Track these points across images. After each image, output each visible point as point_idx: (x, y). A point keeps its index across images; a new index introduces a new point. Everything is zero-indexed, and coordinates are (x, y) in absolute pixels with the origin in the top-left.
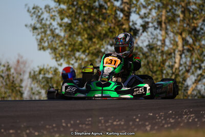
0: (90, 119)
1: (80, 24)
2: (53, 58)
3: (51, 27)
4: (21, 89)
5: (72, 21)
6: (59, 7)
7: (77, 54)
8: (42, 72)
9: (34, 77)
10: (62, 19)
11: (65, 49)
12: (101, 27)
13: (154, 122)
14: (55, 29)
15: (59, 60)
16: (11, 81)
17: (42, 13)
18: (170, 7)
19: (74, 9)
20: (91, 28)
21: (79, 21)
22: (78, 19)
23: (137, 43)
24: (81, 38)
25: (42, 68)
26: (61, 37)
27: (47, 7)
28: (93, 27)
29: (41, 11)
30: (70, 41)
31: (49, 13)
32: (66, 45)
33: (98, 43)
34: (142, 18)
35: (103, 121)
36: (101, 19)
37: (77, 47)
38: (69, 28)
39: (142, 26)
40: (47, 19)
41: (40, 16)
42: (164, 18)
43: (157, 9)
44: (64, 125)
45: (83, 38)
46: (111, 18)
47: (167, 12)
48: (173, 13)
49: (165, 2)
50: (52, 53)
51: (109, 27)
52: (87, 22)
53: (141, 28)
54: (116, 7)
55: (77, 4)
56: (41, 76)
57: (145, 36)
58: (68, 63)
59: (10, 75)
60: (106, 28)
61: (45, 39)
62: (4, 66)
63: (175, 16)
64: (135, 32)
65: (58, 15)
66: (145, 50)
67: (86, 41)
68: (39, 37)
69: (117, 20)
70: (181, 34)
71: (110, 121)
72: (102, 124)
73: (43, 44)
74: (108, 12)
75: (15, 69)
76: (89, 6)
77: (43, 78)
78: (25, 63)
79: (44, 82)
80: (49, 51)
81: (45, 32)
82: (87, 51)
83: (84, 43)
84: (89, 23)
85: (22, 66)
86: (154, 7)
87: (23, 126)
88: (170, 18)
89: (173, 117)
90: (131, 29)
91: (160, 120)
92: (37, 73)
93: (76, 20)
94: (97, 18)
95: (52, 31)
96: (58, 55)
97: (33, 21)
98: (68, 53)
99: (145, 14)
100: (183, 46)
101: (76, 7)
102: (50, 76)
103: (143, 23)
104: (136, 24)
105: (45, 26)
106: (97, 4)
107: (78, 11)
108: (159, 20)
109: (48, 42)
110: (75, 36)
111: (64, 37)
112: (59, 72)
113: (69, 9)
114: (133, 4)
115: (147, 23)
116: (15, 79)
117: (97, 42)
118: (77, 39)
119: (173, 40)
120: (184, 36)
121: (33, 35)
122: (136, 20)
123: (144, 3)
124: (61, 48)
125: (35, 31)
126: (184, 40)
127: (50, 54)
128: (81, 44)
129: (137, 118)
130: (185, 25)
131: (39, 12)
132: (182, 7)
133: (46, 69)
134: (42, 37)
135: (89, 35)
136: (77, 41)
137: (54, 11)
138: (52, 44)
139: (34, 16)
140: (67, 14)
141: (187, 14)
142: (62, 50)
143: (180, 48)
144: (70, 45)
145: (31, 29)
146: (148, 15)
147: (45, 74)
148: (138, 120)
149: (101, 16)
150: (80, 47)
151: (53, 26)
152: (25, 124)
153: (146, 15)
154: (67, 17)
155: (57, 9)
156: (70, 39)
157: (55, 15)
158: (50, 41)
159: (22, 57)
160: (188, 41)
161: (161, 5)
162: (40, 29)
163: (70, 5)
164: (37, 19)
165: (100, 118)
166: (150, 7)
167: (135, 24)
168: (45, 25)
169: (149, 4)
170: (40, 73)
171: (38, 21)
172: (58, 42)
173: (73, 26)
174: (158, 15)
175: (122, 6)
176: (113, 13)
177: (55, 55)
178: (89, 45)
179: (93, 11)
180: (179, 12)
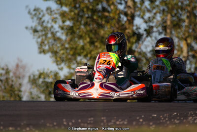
0: (92, 119)
1: (82, 27)
2: (54, 62)
3: (52, 30)
4: (20, 93)
5: (74, 24)
6: (61, 9)
7: (79, 58)
8: (42, 76)
9: (33, 81)
10: (64, 22)
11: (66, 52)
12: (104, 31)
13: (158, 122)
14: (56, 32)
15: (60, 64)
16: (10, 85)
17: (43, 15)
18: (175, 11)
19: (76, 11)
20: (93, 31)
21: (81, 24)
22: (81, 22)
23: (140, 48)
24: (83, 42)
25: (42, 72)
26: (62, 40)
27: (48, 9)
28: (96, 31)
29: (42, 13)
30: (71, 44)
31: (51, 15)
32: (67, 49)
33: (100, 48)
34: (146, 22)
35: (105, 121)
36: (103, 22)
37: (78, 51)
38: (70, 31)
39: (145, 30)
40: (48, 22)
41: (41, 19)
42: (169, 23)
43: (162, 13)
44: (65, 123)
45: (85, 42)
46: (114, 21)
47: (172, 16)
48: (178, 17)
49: (170, 6)
50: (53, 56)
51: (112, 31)
52: (89, 25)
53: (145, 33)
54: (120, 10)
55: (80, 6)
56: (41, 80)
57: (149, 41)
58: (69, 67)
59: (9, 78)
60: (109, 31)
61: (46, 42)
62: (3, 69)
63: (180, 20)
64: (139, 37)
65: (59, 18)
66: (149, 55)
67: (88, 45)
68: (40, 40)
69: (120, 24)
70: (186, 40)
71: (113, 121)
72: (104, 123)
73: (43, 47)
74: (111, 15)
75: (15, 73)
76: (92, 9)
77: (43, 82)
78: (24, 67)
79: (44, 86)
80: (49, 54)
81: (46, 35)
82: (89, 56)
83: (85, 47)
84: (91, 26)
85: (21, 70)
86: (159, 11)
87: (22, 124)
88: (175, 23)
89: (178, 118)
90: (134, 34)
91: (164, 121)
92: (36, 77)
93: (78, 23)
94: (100, 21)
95: (53, 34)
96: (58, 59)
97: (34, 23)
98: (69, 57)
99: (149, 18)
100: (188, 52)
101: (78, 10)
102: (50, 80)
103: (147, 28)
104: (140, 28)
105: (45, 29)
106: (100, 7)
107: (81, 14)
108: (164, 25)
109: (49, 46)
110: (76, 39)
111: (66, 41)
112: (60, 77)
113: (71, 11)
114: (137, 7)
115: (152, 27)
116: (13, 83)
117: (99, 46)
118: (78, 43)
119: (177, 45)
120: (189, 41)
121: (34, 38)
122: (140, 25)
123: (149, 7)
124: (62, 52)
125: (36, 34)
126: (189, 45)
127: (51, 57)
128: (83, 48)
129: (140, 119)
130: (191, 31)
131: (40, 14)
132: (188, 11)
133: (46, 74)
134: (42, 39)
135: (91, 38)
136: (79, 45)
137: (56, 14)
138: (53, 48)
139: (35, 18)
140: (70, 17)
141: (193, 19)
142: (63, 54)
143: (185, 54)
144: (72, 49)
145: (31, 31)
146: (152, 20)
147: (44, 78)
148: (141, 120)
149: (104, 20)
150: (82, 51)
151: (54, 29)
152: (25, 122)
153: (151, 19)
154: (69, 19)
155: (59, 11)
156: (72, 43)
157: (56, 18)
158: (51, 44)
159: (21, 61)
160: (193, 47)
161: (166, 9)
162: (41, 31)
163: (72, 8)
164: (38, 21)
165: (102, 118)
166: (154, 11)
167: (138, 28)
168: (46, 27)
169: (154, 8)
170: (40, 77)
171: (39, 23)
172: (59, 45)
173: (75, 29)
174: (163, 19)
175: (126, 10)
176: (117, 17)
177: (56, 58)
178: (91, 49)
179: (96, 14)
180: (184, 17)
